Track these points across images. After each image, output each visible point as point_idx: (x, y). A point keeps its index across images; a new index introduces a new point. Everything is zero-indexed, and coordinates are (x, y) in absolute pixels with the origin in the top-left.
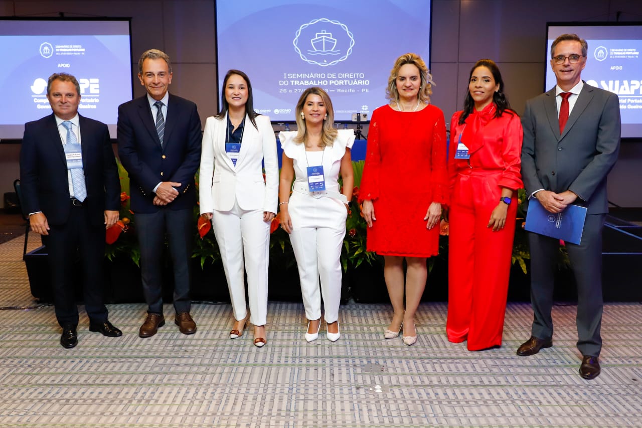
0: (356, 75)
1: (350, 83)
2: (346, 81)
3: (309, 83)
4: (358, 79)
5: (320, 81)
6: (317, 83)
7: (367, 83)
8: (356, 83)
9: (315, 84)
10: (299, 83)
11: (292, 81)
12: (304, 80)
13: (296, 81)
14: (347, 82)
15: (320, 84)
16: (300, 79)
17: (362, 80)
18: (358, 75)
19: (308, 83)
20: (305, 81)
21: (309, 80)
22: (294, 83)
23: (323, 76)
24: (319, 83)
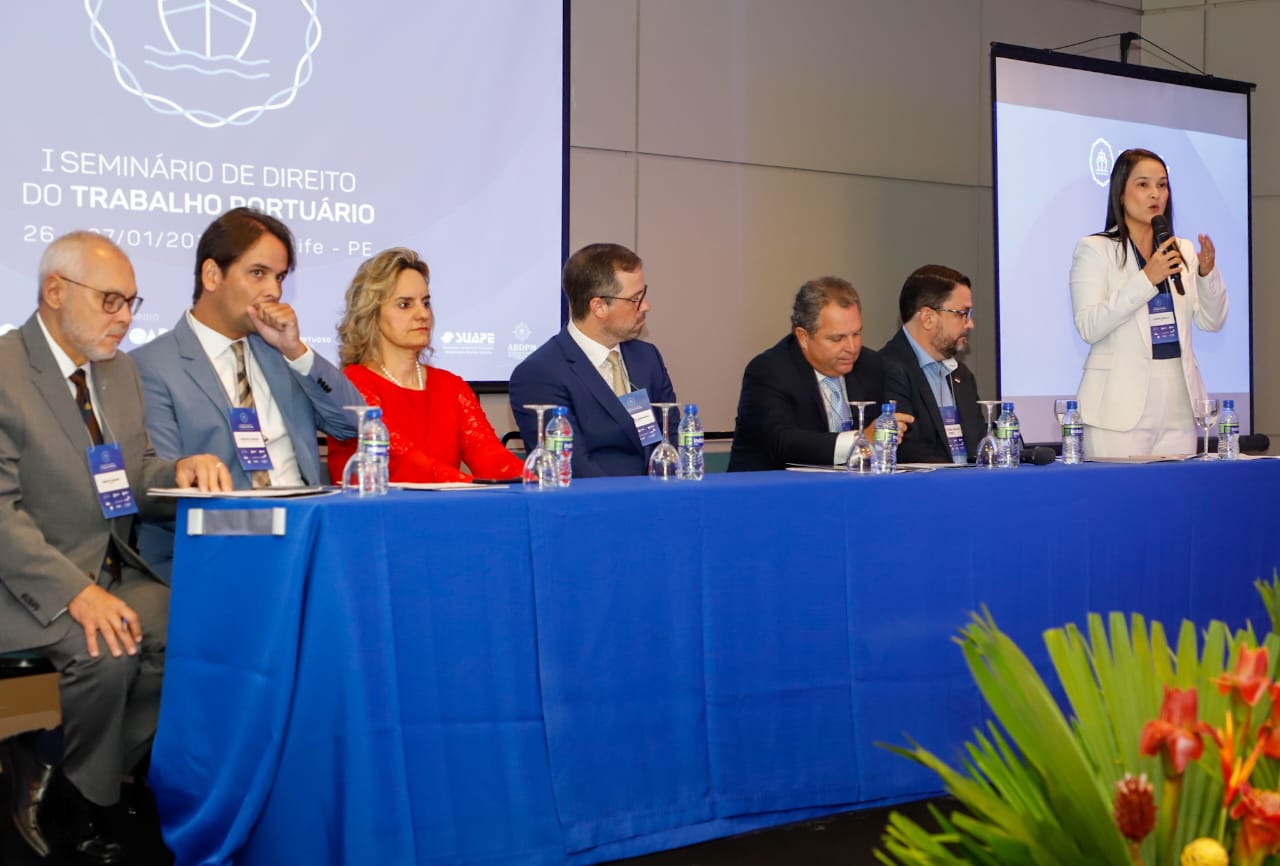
0: (327, 178)
1: (308, 212)
2: (291, 202)
3: (149, 200)
4: (336, 197)
5: (193, 198)
6: (179, 203)
7: (366, 214)
8: (329, 215)
9: (173, 209)
10: (108, 201)
11: (80, 189)
12: (127, 184)
13: (93, 190)
14: (296, 208)
15: (193, 208)
16: (110, 181)
17: (350, 199)
18: (337, 178)
19: (143, 200)
20: (133, 192)
21: (151, 186)
22: (86, 195)
23: (204, 172)
24: (188, 203)
